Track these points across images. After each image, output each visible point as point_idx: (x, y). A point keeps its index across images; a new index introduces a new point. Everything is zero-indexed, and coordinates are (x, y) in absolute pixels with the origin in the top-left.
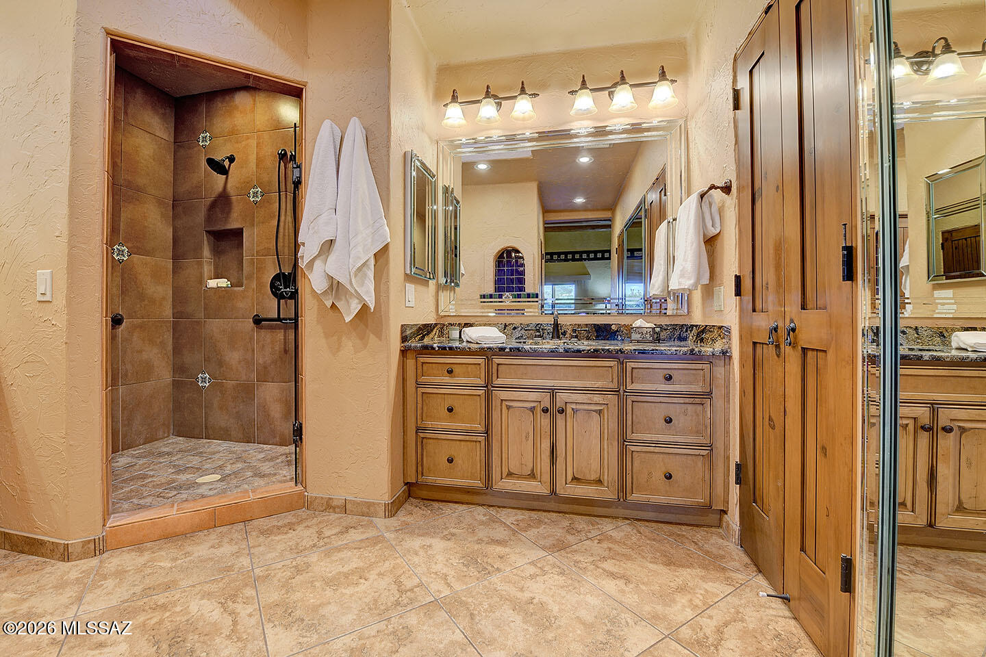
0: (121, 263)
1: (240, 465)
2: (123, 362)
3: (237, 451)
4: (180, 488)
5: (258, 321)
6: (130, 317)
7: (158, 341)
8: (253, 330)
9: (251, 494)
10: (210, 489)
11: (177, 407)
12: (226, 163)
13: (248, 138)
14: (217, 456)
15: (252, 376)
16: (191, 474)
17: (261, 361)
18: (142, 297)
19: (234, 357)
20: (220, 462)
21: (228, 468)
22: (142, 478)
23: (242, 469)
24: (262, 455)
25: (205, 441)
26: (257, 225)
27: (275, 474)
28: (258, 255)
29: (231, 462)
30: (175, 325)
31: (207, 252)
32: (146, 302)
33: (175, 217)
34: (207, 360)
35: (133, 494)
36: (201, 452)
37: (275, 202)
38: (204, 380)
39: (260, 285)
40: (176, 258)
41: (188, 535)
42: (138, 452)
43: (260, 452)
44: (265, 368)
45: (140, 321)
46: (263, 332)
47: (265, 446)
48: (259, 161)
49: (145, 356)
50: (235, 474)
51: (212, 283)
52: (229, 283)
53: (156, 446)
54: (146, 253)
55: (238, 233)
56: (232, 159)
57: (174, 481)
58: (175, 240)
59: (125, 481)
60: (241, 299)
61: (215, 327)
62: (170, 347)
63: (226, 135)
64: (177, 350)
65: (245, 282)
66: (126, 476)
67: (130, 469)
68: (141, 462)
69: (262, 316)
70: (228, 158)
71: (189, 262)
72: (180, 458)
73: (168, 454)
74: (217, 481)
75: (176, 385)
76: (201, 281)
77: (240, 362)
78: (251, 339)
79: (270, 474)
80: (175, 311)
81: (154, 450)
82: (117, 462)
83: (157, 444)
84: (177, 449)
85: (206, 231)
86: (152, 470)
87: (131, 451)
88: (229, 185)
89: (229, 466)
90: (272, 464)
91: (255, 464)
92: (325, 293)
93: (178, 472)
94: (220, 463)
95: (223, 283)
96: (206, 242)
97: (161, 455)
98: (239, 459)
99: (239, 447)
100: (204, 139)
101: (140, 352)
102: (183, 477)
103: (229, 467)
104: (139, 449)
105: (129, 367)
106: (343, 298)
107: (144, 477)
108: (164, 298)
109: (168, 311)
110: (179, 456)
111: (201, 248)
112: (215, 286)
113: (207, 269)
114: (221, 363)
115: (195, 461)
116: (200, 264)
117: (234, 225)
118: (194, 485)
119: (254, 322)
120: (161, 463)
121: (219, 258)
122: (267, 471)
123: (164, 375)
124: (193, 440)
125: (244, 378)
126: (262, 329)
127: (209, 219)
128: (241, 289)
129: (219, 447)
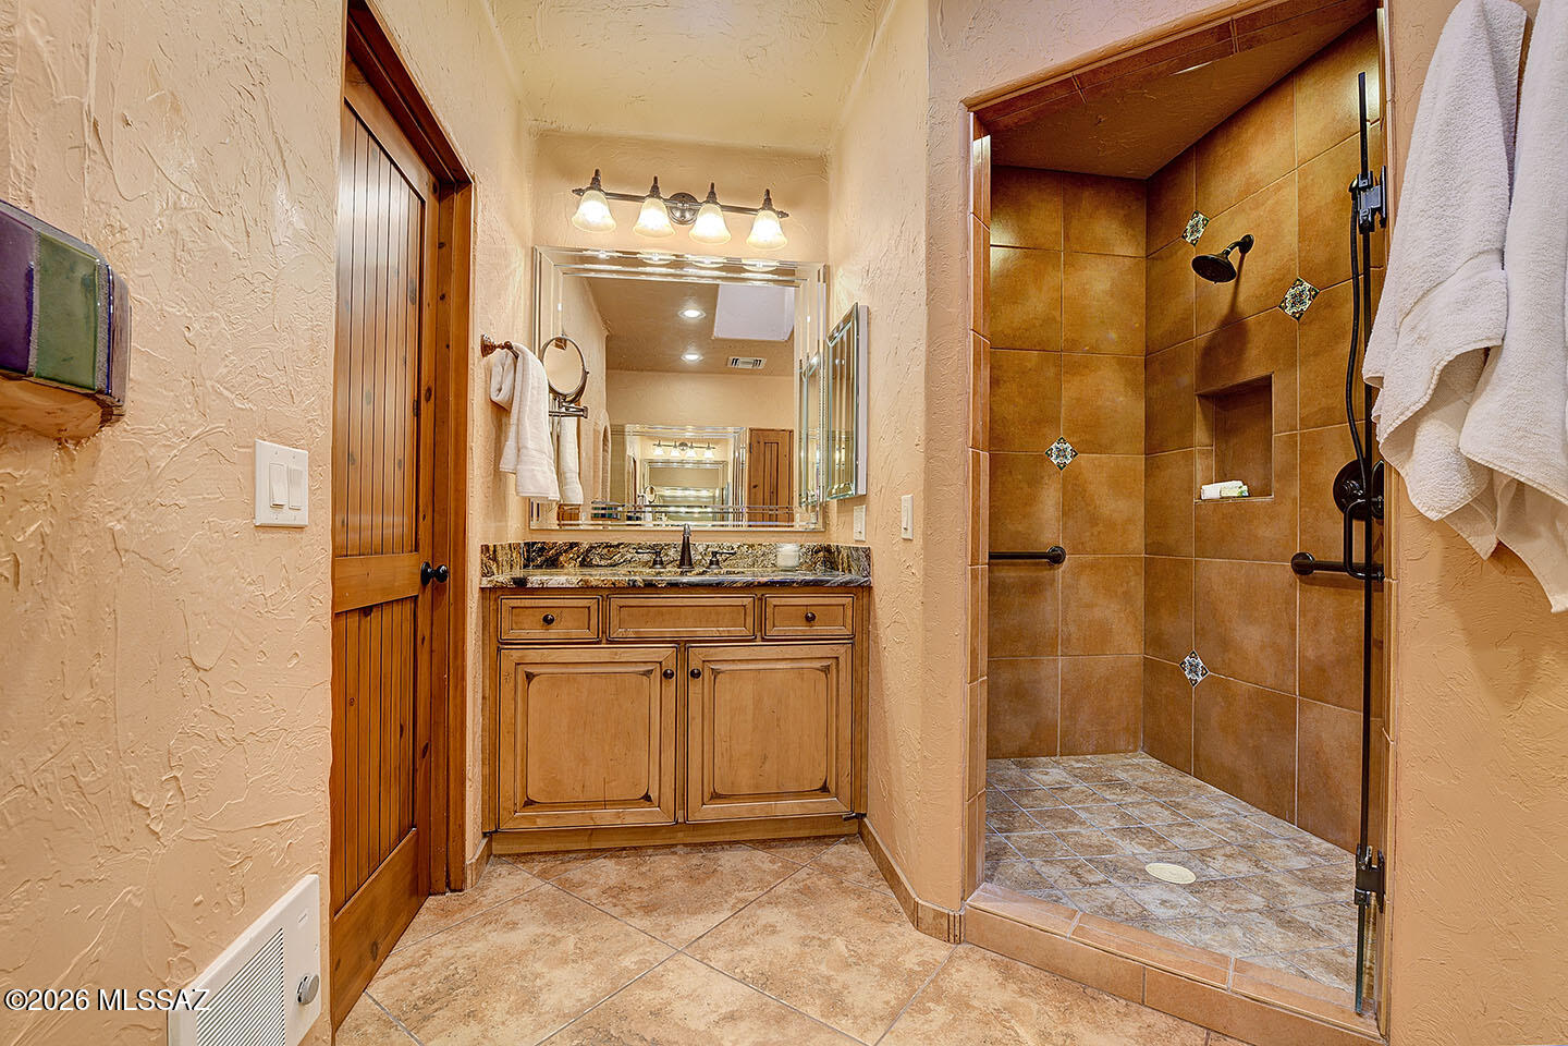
0: (1061, 469)
1: (1243, 867)
2: (1064, 619)
3: (1248, 827)
4: (1112, 869)
5: (1304, 567)
6: (1075, 551)
7: (1120, 590)
8: (1292, 586)
9: (1231, 972)
10: (1163, 902)
11: (1151, 705)
12: (1234, 258)
13: (1279, 188)
14: (1204, 824)
15: (1290, 683)
16: (1144, 845)
17: (1310, 654)
18: (1094, 520)
19: (1251, 636)
20: (1204, 841)
21: (1217, 865)
22: (1066, 820)
23: (1246, 880)
24: (1300, 863)
25: (1193, 780)
26: (1301, 362)
27: (1318, 934)
28: (1304, 425)
29: (1228, 850)
30: (1149, 563)
31: (1201, 435)
32: (1100, 528)
33: (1149, 382)
34: (1201, 632)
35: (1042, 846)
36: (1178, 804)
37: (1347, 301)
38: (1195, 669)
39: (1310, 489)
40: (1151, 449)
41: (1089, 991)
42: (1080, 765)
43: (1300, 853)
44: (1321, 670)
45: (1091, 557)
46: (1316, 593)
47: (1315, 840)
48: (1305, 224)
49: (1097, 613)
50: (1228, 884)
51: (1211, 491)
52: (1245, 488)
53: (1110, 764)
54: (1101, 449)
55: (1263, 387)
56: (1245, 245)
57: (1108, 849)
58: (1150, 421)
59: (1041, 815)
60: (1267, 519)
61: (1216, 573)
62: (1140, 603)
63: (1234, 203)
64: (1151, 607)
65: (1275, 485)
66: (1048, 805)
67: (1059, 795)
68: (1078, 787)
69: (1317, 556)
70: (1237, 244)
71: (1171, 455)
72: (1138, 803)
73: (1124, 786)
74: (1185, 887)
75: (1149, 666)
76: (1191, 489)
77: (1262, 648)
78: (1290, 602)
79: (1307, 926)
80: (1149, 542)
81: (1104, 771)
82: (1047, 774)
83: (1113, 759)
84: (1140, 782)
85: (1199, 396)
86: (1086, 809)
87: (1073, 762)
88: (1241, 298)
89: (1221, 859)
90: (1320, 897)
91: (1278, 880)
92: (1465, 513)
93: (1125, 832)
94: (1206, 844)
95: (1233, 488)
96: (1199, 416)
97: (1111, 783)
98: (1247, 850)
99: (1256, 820)
100: (1195, 229)
101: (1090, 606)
102: (1129, 848)
103: (1219, 863)
104: (1083, 761)
105: (1073, 628)
106: (1543, 529)
107: (1070, 819)
108: (1129, 521)
109: (1137, 541)
110: (1137, 798)
111: (1191, 429)
112: (1217, 496)
113: (1201, 465)
114: (1225, 644)
115: (1161, 818)
116: (1189, 458)
117: (1252, 371)
118: (1138, 875)
119: (1295, 571)
120: (1105, 800)
121: (1227, 442)
122: (1302, 915)
123: (1128, 647)
124: (1173, 771)
125: (1270, 681)
126: (1312, 584)
127: (1205, 372)
128: (1268, 499)
129: (1216, 803)
